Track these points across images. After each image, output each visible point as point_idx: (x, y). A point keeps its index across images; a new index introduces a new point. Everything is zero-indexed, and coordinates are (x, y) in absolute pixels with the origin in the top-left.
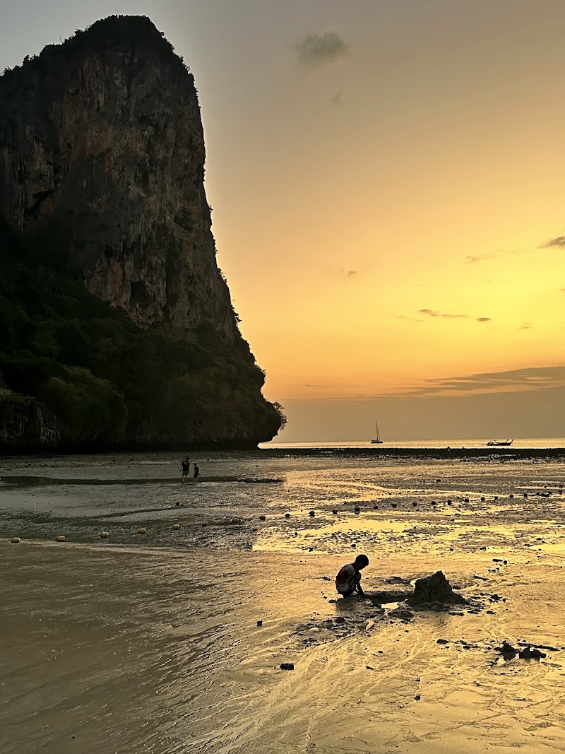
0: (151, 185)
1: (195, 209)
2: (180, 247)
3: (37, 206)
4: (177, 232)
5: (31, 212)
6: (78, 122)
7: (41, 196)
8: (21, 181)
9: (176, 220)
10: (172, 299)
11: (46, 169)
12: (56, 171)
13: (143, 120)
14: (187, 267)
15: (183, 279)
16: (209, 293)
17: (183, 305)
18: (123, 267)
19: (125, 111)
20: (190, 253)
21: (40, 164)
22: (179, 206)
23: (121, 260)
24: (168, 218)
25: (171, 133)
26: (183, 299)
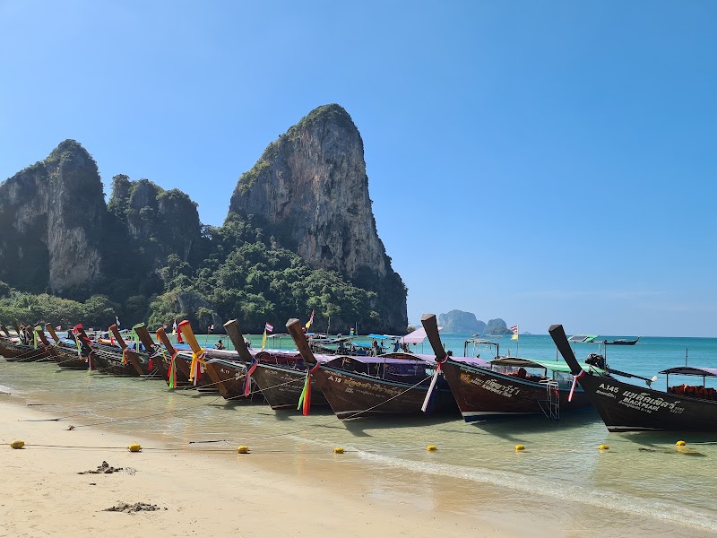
0: (332, 195)
1: (361, 202)
2: (350, 224)
3: (283, 209)
4: (348, 217)
5: (280, 214)
6: (302, 165)
7: (285, 205)
8: (274, 198)
9: (349, 210)
10: (346, 253)
11: (285, 192)
12: (290, 192)
13: (328, 161)
14: (355, 235)
15: (353, 242)
16: (368, 248)
17: (352, 256)
18: (316, 239)
19: (319, 157)
20: (357, 228)
21: (282, 190)
22: (350, 203)
23: (316, 235)
24: (342, 210)
25: (345, 165)
26: (353, 252)
